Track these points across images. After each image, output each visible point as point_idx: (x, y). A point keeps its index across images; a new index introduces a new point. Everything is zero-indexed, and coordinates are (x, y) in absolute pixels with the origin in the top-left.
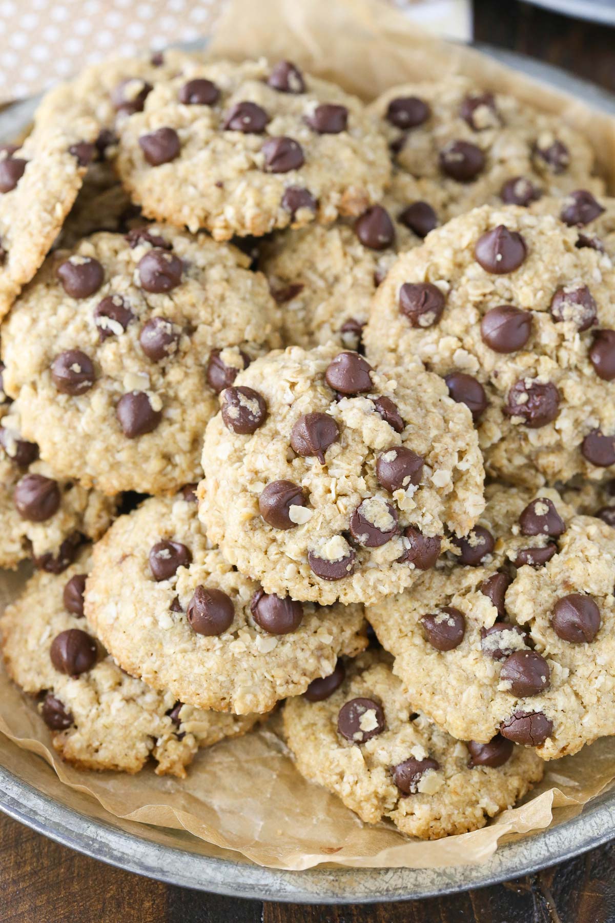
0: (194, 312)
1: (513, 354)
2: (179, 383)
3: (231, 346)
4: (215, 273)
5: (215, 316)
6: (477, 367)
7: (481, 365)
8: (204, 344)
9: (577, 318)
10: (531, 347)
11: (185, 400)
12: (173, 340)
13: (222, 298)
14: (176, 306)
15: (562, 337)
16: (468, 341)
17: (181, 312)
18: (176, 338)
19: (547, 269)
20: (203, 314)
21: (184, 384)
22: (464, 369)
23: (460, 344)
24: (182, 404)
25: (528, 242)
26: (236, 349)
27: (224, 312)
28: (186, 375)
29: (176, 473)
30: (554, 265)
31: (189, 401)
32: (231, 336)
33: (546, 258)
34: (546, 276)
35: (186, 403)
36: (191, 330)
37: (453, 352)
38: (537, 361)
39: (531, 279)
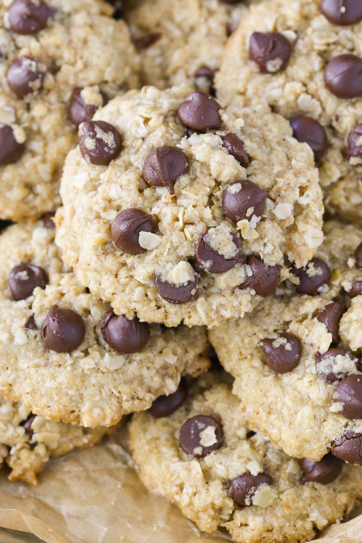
0: (58, 53)
1: (354, 100)
2: (42, 118)
3: (91, 85)
4: (79, 19)
5: (78, 57)
6: (319, 111)
7: (323, 109)
8: (66, 83)
11: (47, 134)
12: (38, 79)
13: (85, 42)
14: (42, 47)
16: (312, 86)
17: (47, 53)
18: (40, 76)
20: (67, 55)
21: (46, 120)
22: (308, 112)
23: (304, 89)
24: (44, 138)
26: (96, 88)
27: (86, 54)
28: (49, 111)
29: (37, 202)
31: (51, 136)
32: (92, 76)
35: (48, 137)
36: (55, 70)
37: (297, 96)
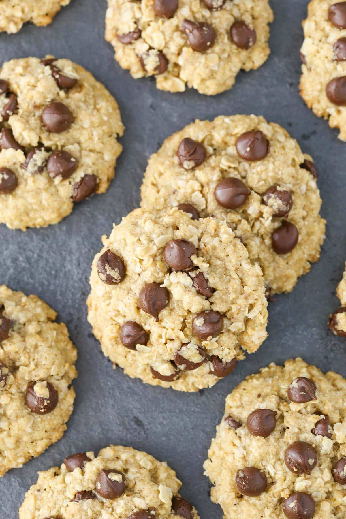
0: (17, 356)
2: (6, 405)
3: (42, 380)
4: (32, 328)
5: (31, 360)
6: (204, 207)
7: (207, 207)
8: (23, 379)
9: (275, 207)
10: (241, 211)
11: (10, 416)
12: (3, 379)
13: (36, 347)
14: (5, 352)
15: (261, 214)
17: (9, 357)
18: (4, 378)
19: (274, 170)
20: (23, 359)
21: (10, 406)
22: (196, 205)
24: (9, 419)
25: (271, 149)
26: (45, 383)
27: (37, 357)
28: (11, 399)
29: (6, 462)
30: (279, 170)
31: (13, 417)
32: (41, 373)
33: (277, 163)
34: (271, 174)
35: (11, 418)
36: (14, 369)
37: (194, 191)
38: (240, 221)
39: (262, 171)
